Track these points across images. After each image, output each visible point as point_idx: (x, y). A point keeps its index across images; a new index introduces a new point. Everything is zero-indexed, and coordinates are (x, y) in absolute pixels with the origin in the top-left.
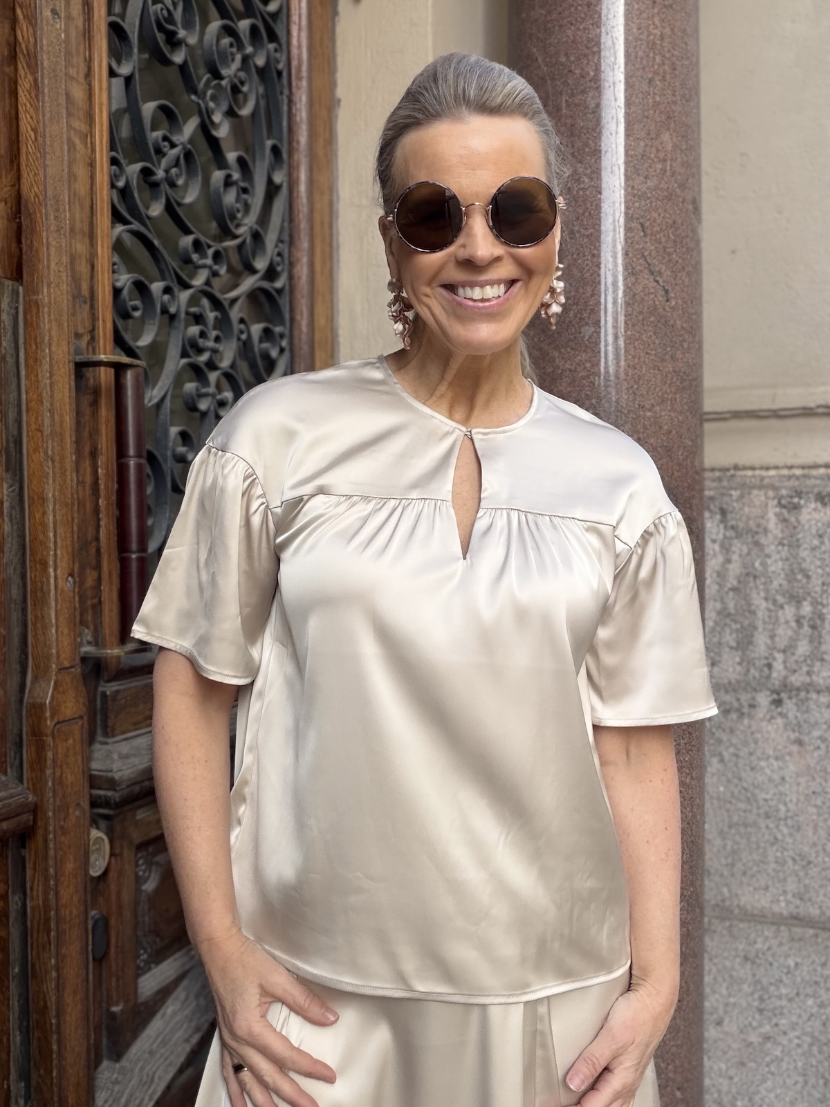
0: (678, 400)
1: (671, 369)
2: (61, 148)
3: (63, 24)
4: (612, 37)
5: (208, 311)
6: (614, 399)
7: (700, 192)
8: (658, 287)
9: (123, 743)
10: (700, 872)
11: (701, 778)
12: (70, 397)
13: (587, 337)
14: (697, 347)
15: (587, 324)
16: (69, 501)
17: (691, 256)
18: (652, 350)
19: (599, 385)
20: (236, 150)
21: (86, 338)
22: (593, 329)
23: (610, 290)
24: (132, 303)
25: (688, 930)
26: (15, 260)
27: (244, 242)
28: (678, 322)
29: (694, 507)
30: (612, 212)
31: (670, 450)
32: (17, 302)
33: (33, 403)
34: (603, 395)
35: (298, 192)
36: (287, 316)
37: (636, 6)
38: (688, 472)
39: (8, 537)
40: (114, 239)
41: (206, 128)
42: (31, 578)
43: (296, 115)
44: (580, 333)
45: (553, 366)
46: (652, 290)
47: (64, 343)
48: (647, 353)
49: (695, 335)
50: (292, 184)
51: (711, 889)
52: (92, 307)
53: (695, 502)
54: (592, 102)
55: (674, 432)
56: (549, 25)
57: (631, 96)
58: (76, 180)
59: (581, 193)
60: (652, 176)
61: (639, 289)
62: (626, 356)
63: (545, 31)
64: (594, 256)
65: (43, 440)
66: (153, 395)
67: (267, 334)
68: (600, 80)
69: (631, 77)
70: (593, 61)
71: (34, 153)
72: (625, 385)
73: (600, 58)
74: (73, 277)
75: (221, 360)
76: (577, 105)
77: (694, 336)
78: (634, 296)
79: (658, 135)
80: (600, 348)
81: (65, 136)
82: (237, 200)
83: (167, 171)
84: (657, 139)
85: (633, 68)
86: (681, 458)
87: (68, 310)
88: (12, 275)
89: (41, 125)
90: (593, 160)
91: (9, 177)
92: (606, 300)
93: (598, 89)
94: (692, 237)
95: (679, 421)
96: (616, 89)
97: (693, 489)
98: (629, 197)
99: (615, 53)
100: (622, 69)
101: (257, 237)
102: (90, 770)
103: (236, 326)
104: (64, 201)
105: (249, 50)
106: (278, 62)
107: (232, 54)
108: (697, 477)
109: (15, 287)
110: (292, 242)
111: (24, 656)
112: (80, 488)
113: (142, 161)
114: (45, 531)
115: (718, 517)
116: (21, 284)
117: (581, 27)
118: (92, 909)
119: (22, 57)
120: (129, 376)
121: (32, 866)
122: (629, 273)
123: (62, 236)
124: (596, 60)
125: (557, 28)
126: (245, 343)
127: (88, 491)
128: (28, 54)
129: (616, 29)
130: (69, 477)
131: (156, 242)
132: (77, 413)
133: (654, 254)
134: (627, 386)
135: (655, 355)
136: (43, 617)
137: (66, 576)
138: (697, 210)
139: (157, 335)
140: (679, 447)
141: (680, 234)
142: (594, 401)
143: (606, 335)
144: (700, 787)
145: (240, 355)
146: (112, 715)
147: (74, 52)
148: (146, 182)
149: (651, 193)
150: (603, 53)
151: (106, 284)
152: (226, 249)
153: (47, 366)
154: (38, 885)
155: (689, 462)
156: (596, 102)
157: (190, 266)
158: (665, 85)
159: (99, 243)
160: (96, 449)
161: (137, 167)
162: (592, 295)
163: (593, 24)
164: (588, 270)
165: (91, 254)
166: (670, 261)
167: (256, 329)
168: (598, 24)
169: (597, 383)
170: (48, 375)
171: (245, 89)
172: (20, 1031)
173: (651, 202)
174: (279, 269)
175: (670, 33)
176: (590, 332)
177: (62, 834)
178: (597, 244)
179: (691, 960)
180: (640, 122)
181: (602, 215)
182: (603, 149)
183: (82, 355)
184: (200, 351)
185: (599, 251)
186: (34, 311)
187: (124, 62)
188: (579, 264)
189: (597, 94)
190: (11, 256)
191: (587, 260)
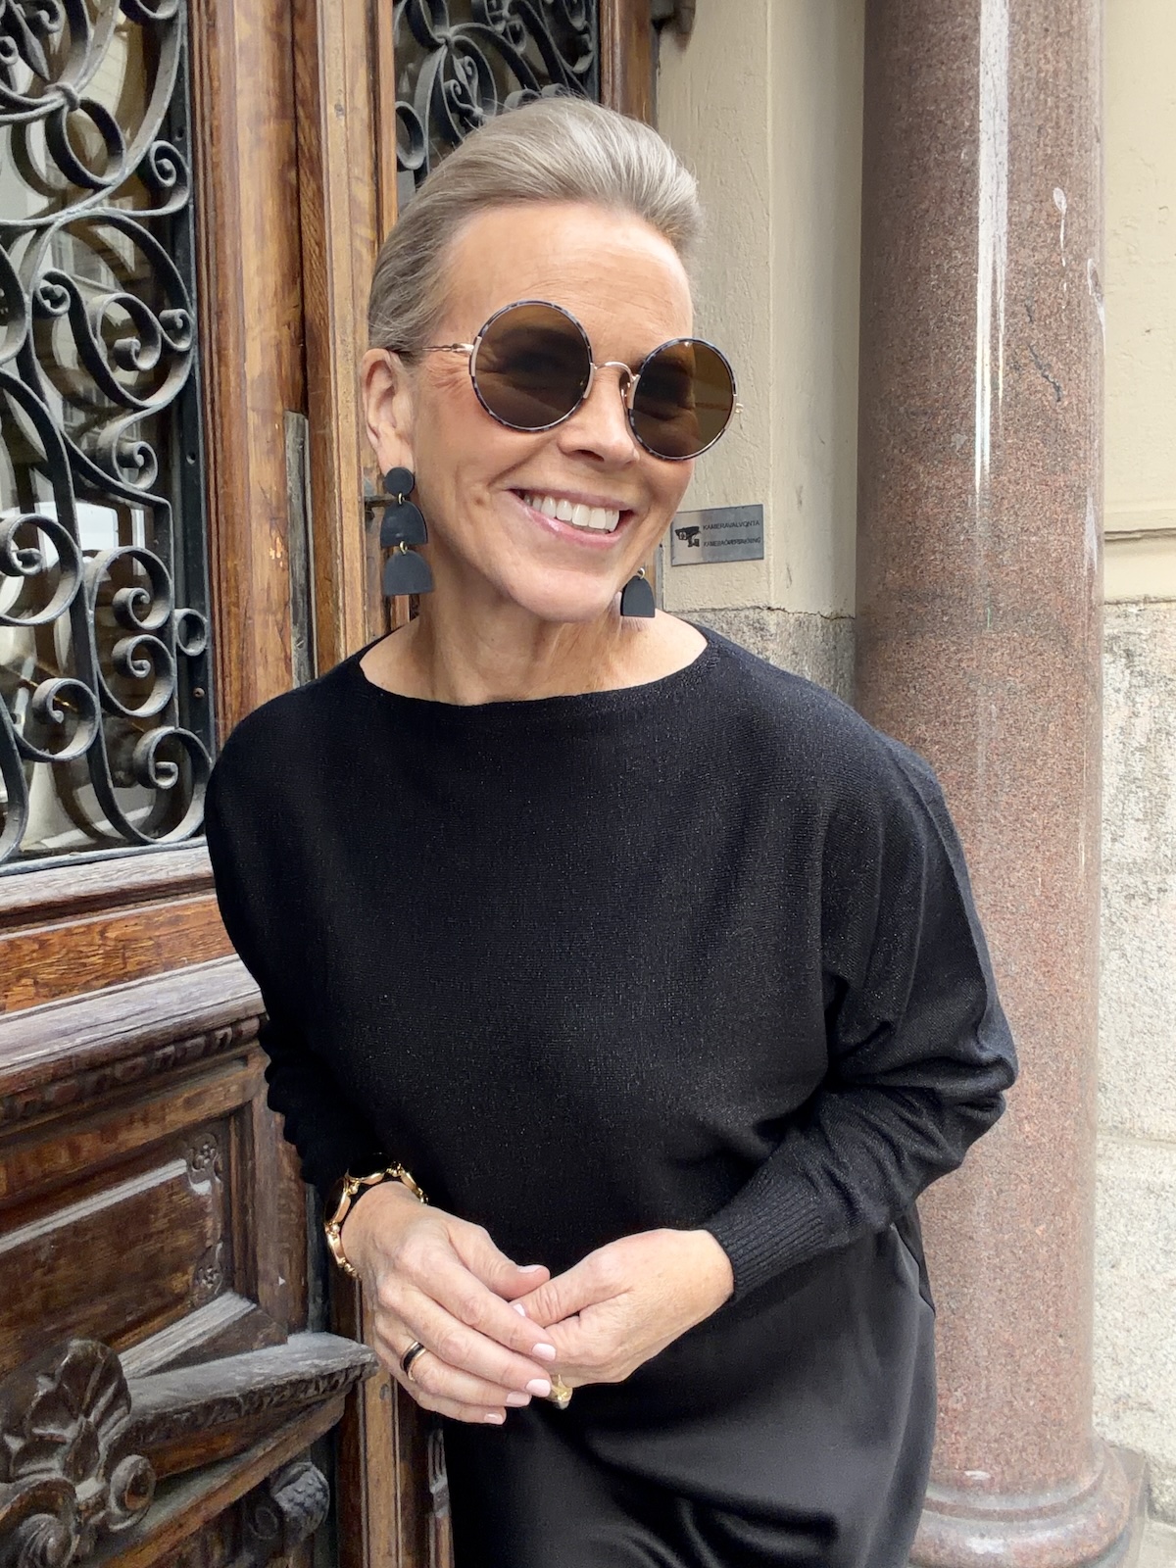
1: (1062, 484)
3: (346, 120)
4: (992, 75)
7: (1103, 263)
8: (1049, 382)
11: (1093, 976)
13: (959, 447)
14: (1096, 455)
15: (959, 431)
17: (1090, 344)
18: (1039, 461)
19: (973, 505)
22: (966, 437)
25: (1075, 1153)
26: (301, 391)
28: (1072, 426)
29: (1089, 649)
32: (304, 438)
37: (1023, 37)
38: (1082, 609)
44: (950, 442)
45: (916, 483)
46: (1039, 388)
47: (353, 480)
48: (1032, 466)
49: (1094, 441)
51: (1107, 1108)
53: (1090, 643)
54: (967, 159)
55: (1065, 560)
56: (916, 65)
57: (1016, 149)
59: (953, 271)
60: (1041, 247)
61: (1023, 387)
63: (910, 73)
64: (967, 348)
65: (332, 590)
68: (978, 131)
69: (1016, 125)
70: (969, 108)
71: (319, 271)
72: (1004, 506)
73: (977, 103)
76: (947, 163)
77: (1092, 442)
78: (1017, 395)
79: (1049, 197)
80: (974, 460)
81: (350, 247)
84: (1047, 201)
85: (1018, 114)
86: (1074, 591)
88: (297, 406)
89: (325, 238)
90: (968, 231)
91: (293, 296)
92: (982, 401)
93: (976, 144)
94: (1091, 320)
96: (997, 141)
97: (1088, 629)
98: (1012, 275)
99: (997, 97)
100: (1005, 116)
108: (1093, 613)
109: (301, 421)
116: (307, 416)
119: (304, 161)
122: (1011, 368)
123: (350, 362)
124: (972, 107)
125: (924, 69)
128: (311, 158)
129: (997, 67)
133: (1042, 344)
134: (1007, 506)
135: (1043, 467)
138: (1098, 286)
141: (1076, 317)
142: (966, 524)
143: (982, 444)
147: (359, 148)
149: (1039, 268)
150: (981, 98)
156: (972, 159)
158: (1058, 133)
162: (965, 397)
163: (968, 63)
164: (961, 366)
166: (1062, 351)
168: (975, 61)
169: (970, 503)
173: (1039, 280)
175: (1065, 67)
176: (963, 441)
178: (971, 334)
179: (1078, 1187)
180: (1027, 181)
182: (981, 217)
183: (372, 493)
185: (974, 342)
186: (321, 446)
187: (413, 154)
188: (950, 359)
190: (294, 384)
191: (959, 353)
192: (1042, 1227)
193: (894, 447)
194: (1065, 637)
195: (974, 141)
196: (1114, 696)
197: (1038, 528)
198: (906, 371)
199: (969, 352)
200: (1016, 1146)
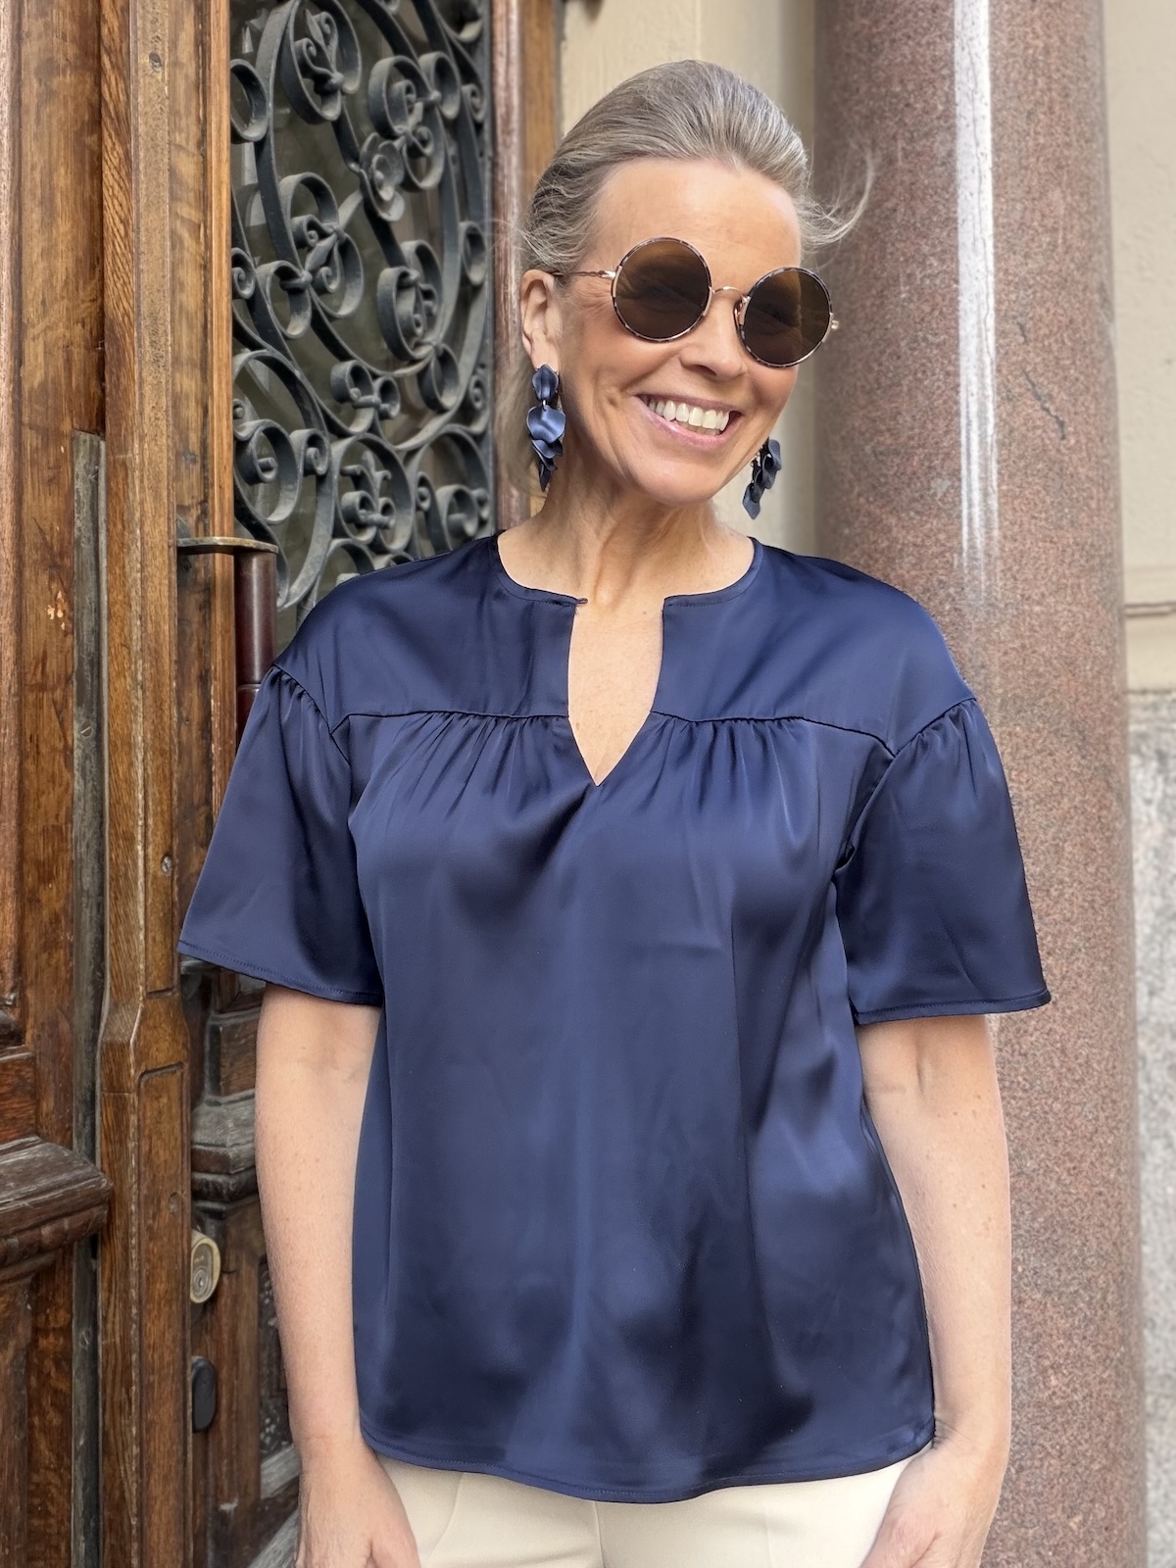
0: (1083, 587)
1: (1071, 541)
2: (162, 247)
3: (166, 74)
4: (970, 53)
5: (373, 470)
6: (983, 587)
7: (1111, 273)
8: (1048, 417)
9: (242, 1103)
10: (1136, 1322)
11: (1133, 1173)
12: (169, 597)
13: (939, 495)
14: (1112, 505)
15: (939, 475)
16: (167, 748)
17: (1099, 371)
18: (1040, 512)
19: (960, 565)
20: (416, 238)
21: (195, 513)
22: (948, 483)
23: (975, 424)
24: (262, 460)
25: (1118, 1415)
26: (96, 405)
27: (426, 368)
28: (1081, 470)
29: (1112, 748)
30: (975, 308)
31: (1072, 663)
32: (98, 463)
33: (117, 606)
34: (966, 579)
35: (506, 294)
36: (490, 473)
37: (1006, 8)
38: (1101, 697)
39: (79, 799)
40: (237, 370)
41: (370, 209)
42: (111, 859)
43: (503, 184)
44: (929, 489)
45: (888, 539)
46: (1039, 423)
47: (162, 519)
48: (1034, 517)
49: (1109, 489)
50: (498, 282)
51: (1158, 1351)
52: (204, 467)
53: (1113, 741)
54: (942, 148)
55: (1078, 636)
56: (877, 40)
57: (1001, 137)
58: (182, 289)
59: (928, 282)
60: (1036, 254)
61: (1018, 421)
62: (1000, 522)
63: (870, 49)
64: (948, 374)
65: (130, 660)
66: (292, 592)
67: (460, 500)
68: (955, 116)
69: (999, 110)
70: (942, 89)
71: (123, 255)
72: (1000, 566)
73: (952, 83)
74: (176, 425)
75: (392, 540)
76: (919, 154)
77: (1106, 490)
78: (1011, 431)
79: (1043, 194)
80: (961, 511)
81: (167, 229)
82: (416, 310)
83: (313, 272)
84: (1041, 198)
85: (1002, 96)
86: (1090, 674)
87: (168, 474)
88: (90, 425)
89: (134, 215)
90: (945, 234)
91: (89, 289)
92: (968, 439)
93: (952, 130)
94: (1101, 343)
95: (1084, 619)
96: (978, 129)
97: (1110, 723)
98: (1001, 286)
99: (975, 76)
100: (987, 98)
101: (445, 360)
102: (192, 1143)
103: (414, 490)
104: (165, 321)
105: (435, 95)
106: (477, 110)
107: (409, 102)
108: (1116, 704)
109: (95, 443)
110: (496, 366)
111: (99, 974)
112: (184, 728)
113: (278, 259)
114: (131, 793)
115: (1154, 765)
116: (104, 438)
117: (924, 41)
118: (193, 1353)
119: (108, 121)
120: (255, 565)
121: (106, 1285)
122: (1002, 398)
123: (161, 369)
124: (946, 88)
125: (887, 44)
126: (427, 514)
127: (195, 733)
128: (118, 118)
129: (975, 42)
130: (167, 713)
131: (298, 373)
132: (180, 620)
133: (1040, 369)
134: (1003, 567)
135: (1046, 519)
136: (127, 916)
137: (161, 856)
138: (1107, 302)
139: (297, 506)
140: (1085, 659)
141: (1081, 338)
142: (952, 590)
143: (970, 491)
144: (1133, 1187)
145: (420, 531)
146: (226, 1062)
147: (182, 111)
148: (283, 287)
149: (1034, 278)
150: (957, 77)
151: (224, 435)
152: (399, 380)
153: (138, 554)
154: (114, 1316)
155: (1102, 681)
156: (948, 149)
157: (347, 405)
158: (1052, 120)
159: (215, 377)
160: (208, 671)
161: (272, 267)
162: (947, 433)
163: (940, 37)
164: (941, 395)
165: (203, 393)
166: (1065, 378)
167: (444, 493)
168: (948, 36)
169: (956, 563)
170: (139, 566)
171: (428, 151)
172: (85, 1535)
173: (1034, 293)
174: (478, 405)
175: (1058, 44)
176: (944, 488)
177: (151, 1239)
178: (953, 357)
179: (1124, 1463)
180: (1015, 175)
181: (961, 313)
182: (961, 217)
183: (188, 536)
184: (361, 527)
185: (957, 367)
186: (121, 475)
187: (253, 121)
188: (926, 387)
189: (949, 137)
190: (89, 399)
191: (938, 380)
192: (1078, 1518)
193: (859, 495)
194: (1080, 732)
195: (949, 128)
196: (1143, 808)
197: (1043, 595)
198: (872, 402)
199: (950, 379)
200: (1039, 1405)
